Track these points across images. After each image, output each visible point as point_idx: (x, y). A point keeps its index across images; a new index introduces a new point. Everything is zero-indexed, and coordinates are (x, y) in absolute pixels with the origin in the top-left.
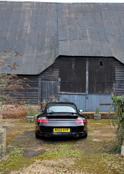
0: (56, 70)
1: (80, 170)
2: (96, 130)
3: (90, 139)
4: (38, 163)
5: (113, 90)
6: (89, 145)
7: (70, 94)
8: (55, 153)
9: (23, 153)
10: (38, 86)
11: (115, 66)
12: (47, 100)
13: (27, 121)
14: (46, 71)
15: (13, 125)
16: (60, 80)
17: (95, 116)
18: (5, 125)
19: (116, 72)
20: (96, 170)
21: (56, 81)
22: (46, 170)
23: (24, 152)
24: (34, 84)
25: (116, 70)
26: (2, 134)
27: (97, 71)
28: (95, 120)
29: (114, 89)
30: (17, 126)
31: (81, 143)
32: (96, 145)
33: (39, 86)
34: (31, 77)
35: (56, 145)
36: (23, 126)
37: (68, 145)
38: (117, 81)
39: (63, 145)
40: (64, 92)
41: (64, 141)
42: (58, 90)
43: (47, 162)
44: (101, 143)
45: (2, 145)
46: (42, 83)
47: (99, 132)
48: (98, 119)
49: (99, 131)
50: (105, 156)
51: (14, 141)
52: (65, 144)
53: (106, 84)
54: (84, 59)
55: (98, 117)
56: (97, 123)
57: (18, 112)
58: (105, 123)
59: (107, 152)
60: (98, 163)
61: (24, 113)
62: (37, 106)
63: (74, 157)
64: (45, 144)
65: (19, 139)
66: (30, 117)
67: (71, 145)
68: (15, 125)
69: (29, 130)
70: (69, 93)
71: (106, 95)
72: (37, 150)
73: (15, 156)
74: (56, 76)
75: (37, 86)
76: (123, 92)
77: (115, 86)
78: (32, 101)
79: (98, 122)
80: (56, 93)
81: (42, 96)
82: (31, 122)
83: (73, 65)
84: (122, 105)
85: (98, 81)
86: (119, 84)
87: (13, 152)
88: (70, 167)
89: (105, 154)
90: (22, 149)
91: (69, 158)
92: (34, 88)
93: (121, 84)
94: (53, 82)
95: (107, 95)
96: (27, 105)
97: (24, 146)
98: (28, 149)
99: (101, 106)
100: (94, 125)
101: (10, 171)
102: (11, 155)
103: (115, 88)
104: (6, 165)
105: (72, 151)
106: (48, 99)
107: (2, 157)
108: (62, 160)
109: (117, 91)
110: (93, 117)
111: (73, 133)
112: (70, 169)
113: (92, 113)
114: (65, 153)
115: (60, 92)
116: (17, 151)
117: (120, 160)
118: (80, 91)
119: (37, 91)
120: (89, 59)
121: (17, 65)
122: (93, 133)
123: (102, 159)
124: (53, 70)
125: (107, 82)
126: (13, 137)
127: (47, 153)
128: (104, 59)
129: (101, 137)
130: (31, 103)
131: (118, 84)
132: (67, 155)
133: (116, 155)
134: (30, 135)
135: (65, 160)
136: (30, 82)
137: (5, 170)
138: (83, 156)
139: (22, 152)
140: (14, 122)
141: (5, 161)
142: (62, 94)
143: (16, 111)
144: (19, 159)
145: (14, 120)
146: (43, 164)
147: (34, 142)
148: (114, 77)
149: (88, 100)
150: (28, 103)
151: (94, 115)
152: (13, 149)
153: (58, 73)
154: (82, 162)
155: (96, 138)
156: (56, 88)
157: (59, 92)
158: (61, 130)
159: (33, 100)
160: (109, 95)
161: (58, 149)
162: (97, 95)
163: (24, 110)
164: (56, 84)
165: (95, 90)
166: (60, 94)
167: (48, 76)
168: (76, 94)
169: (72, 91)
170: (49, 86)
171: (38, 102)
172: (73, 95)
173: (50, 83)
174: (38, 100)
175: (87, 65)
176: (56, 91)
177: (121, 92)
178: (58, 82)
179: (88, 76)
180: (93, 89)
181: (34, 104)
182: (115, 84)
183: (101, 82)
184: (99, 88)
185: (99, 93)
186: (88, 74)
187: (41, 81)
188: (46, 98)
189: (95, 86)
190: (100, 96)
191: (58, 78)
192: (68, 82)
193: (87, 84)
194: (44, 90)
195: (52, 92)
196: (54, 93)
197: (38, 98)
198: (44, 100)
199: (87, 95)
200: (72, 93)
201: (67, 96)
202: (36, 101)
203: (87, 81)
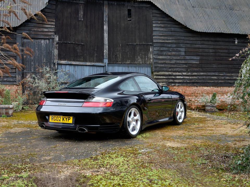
0: (50, 20)
5: (151, 59)
7: (76, 64)
8: (116, 182)
11: (153, 18)
12: (34, 76)
14: (30, 22)
16: (57, 39)
19: (154, 29)
21: (51, 40)
25: (154, 25)
27: (123, 25)
29: (151, 57)
31: (149, 153)
38: (156, 44)
39: (115, 160)
40: (65, 60)
42: (55, 58)
46: (23, 44)
52: (117, 157)
53: (138, 48)
54: (101, 3)
62: (15, 87)
64: (71, 160)
66: (7, 106)
69: (13, 130)
71: (139, 67)
72: (62, 176)
74: (51, 32)
76: (165, 62)
77: (153, 52)
78: (5, 78)
80: (50, 62)
82: (7, 116)
83: (81, 13)
85: (124, 42)
86: (159, 48)
90: (24, 175)
92: (8, 52)
93: (162, 49)
94: (45, 43)
95: (140, 67)
97: (24, 166)
103: (152, 55)
106: (35, 73)
109: (155, 61)
115: (58, 60)
118: (93, 59)
120: (108, 4)
124: (43, 21)
125: (139, 45)
128: (134, 5)
130: (2, 82)
131: (157, 48)
134: (22, 140)
142: (62, 64)
148: (152, 36)
153: (53, 26)
156: (49, 54)
157: (56, 61)
159: (7, 75)
160: (142, 67)
161: (112, 171)
162: (123, 67)
164: (51, 45)
165: (120, 57)
166: (58, 64)
167: (35, 30)
168: (87, 65)
169: (80, 60)
170: (37, 50)
171: (16, 80)
172: (82, 67)
173: (40, 43)
174: (16, 75)
175: (106, 14)
176: (51, 58)
177: (162, 62)
178: (55, 43)
179: (107, 32)
180: (116, 55)
181: (9, 82)
182: (152, 48)
183: (130, 44)
184: (126, 54)
185: (127, 63)
186: (107, 31)
187: (22, 40)
188: (32, 73)
189: (119, 51)
190: (129, 68)
191: (53, 36)
192: (72, 44)
193: (106, 47)
194: (28, 57)
195: (44, 61)
196: (47, 63)
197: (16, 72)
198: (27, 76)
199: (105, 66)
200: (79, 63)
201: (72, 68)
202: (12, 78)
203: (106, 41)
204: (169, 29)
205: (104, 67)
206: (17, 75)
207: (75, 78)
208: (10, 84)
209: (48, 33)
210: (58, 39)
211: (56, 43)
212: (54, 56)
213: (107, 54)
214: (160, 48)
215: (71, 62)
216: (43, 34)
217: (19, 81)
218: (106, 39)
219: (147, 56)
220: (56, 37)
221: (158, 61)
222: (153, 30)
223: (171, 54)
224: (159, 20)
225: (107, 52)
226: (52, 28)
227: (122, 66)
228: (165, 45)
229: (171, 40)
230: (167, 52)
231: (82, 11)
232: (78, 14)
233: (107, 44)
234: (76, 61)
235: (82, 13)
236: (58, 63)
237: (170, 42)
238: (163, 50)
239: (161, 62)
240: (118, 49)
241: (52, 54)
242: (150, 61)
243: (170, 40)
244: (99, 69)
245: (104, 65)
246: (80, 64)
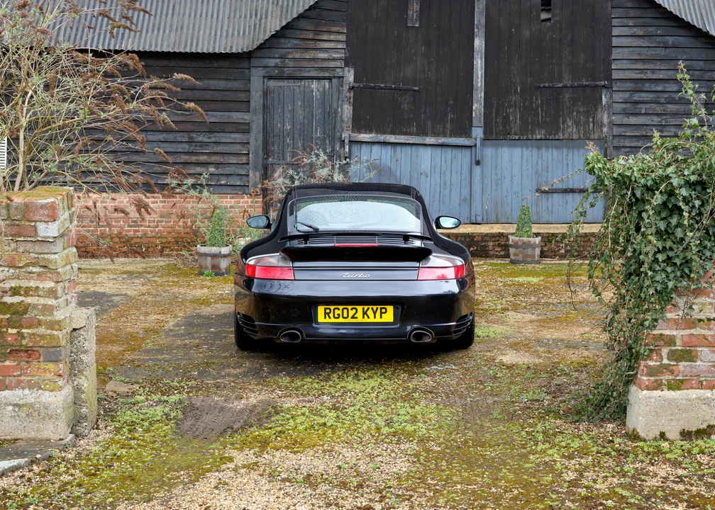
0: (334, 29)
1: (437, 502)
2: (516, 308)
3: (489, 354)
4: (244, 467)
5: (602, 125)
6: (482, 383)
7: (397, 141)
8: (322, 421)
9: (174, 418)
10: (249, 107)
11: (614, 10)
12: (291, 172)
13: (201, 267)
14: (283, 36)
15: (133, 289)
16: (351, 78)
17: (512, 246)
18: (97, 289)
19: (615, 42)
20: (511, 499)
21: (334, 81)
22: (278, 497)
23: (181, 416)
24: (233, 96)
25: (615, 31)
26: (74, 334)
27: (527, 34)
28: (513, 262)
29: (605, 121)
30: (154, 292)
31: (443, 373)
32: (511, 383)
33: (253, 104)
34: (215, 65)
35: (327, 379)
36: (182, 290)
37: (386, 381)
38: (618, 84)
39: (361, 382)
40: (371, 132)
41: (367, 361)
42: (345, 125)
43: (283, 459)
44: (536, 370)
45: (76, 383)
46: (266, 93)
47: (531, 322)
48: (529, 259)
49: (529, 317)
50: (555, 435)
51: (136, 363)
52: (370, 377)
53: (567, 96)
55: (529, 251)
56: (521, 279)
57: (157, 227)
58: (558, 279)
59: (561, 412)
60: (520, 467)
61: (188, 230)
62: (246, 199)
63: (409, 436)
64: (277, 378)
65: (160, 351)
66: (214, 250)
67: (400, 382)
68: (144, 289)
69: (209, 309)
70: (392, 139)
71: (568, 147)
72: (240, 405)
73: (137, 435)
74: (334, 59)
75: (245, 105)
76: (644, 133)
77: (610, 106)
78: (222, 178)
79: (528, 274)
80: (332, 140)
81: (267, 152)
82: (217, 274)
83: (414, 8)
84: (637, 200)
85: (529, 79)
86: (627, 95)
87: (129, 413)
88: (390, 487)
89: (553, 423)
90: (174, 398)
91: (389, 443)
92: (231, 114)
93: (636, 97)
94: (321, 89)
95: (573, 148)
96: (201, 192)
97: (182, 384)
98: (198, 400)
99: (544, 201)
100: (510, 286)
101: (111, 503)
102: (121, 428)
103: (608, 113)
104: (94, 475)
105: (404, 410)
106: (296, 166)
107: (77, 436)
108: (354, 454)
109: (616, 131)
110: (506, 247)
111: (409, 328)
112: (388, 495)
113: (501, 231)
114: (370, 420)
115: (353, 132)
116: (151, 411)
117: (622, 454)
118: (444, 127)
119: (244, 128)
121: (145, 12)
122: (503, 323)
123: (539, 448)
124: (318, 32)
125: (572, 87)
126: (132, 342)
127: (288, 419)
129: (539, 342)
130: (216, 186)
131: (621, 95)
132: (378, 429)
133: (602, 430)
134: (212, 333)
135: (368, 451)
136: (213, 88)
137: (91, 498)
138: (451, 434)
139: (173, 415)
140: (139, 275)
141: (92, 457)
142: (361, 143)
143: (147, 224)
144: (156, 445)
145: (137, 264)
146: (264, 471)
147: (229, 366)
148: (608, 62)
149: (482, 171)
150: (201, 185)
151: (510, 242)
152: (130, 400)
153: (340, 46)
154: (444, 463)
155: (516, 346)
156: (331, 116)
157: (345, 135)
158: (352, 313)
159: (228, 170)
160: (579, 149)
161: (338, 402)
162: (525, 150)
163: (183, 217)
164: (334, 95)
165: (516, 122)
166: (351, 142)
167: (297, 57)
168: (427, 143)
169: (408, 130)
170: (301, 106)
171: (248, 182)
172: (414, 147)
173: (307, 90)
174: (248, 172)
175: (481, 7)
176: (335, 127)
177: (636, 134)
178: (344, 88)
179: (483, 56)
180: (504, 117)
181: (233, 188)
182: (608, 96)
183: (544, 87)
184: (533, 113)
185: (534, 137)
186: (483, 51)
187: (264, 83)
188: (287, 164)
189: (516, 106)
190: (540, 152)
191: (340, 69)
192: (389, 89)
193: (479, 96)
194: (279, 125)
195: (316, 134)
196: (325, 139)
197: (248, 164)
198: (276, 172)
199: (475, 146)
200: (407, 140)
201: (387, 153)
202: (239, 177)
203: (479, 80)
204: (658, 40)
205: (473, 148)
206: (250, 171)
207: (396, 176)
208: (234, 192)
209: (327, 63)
210: (353, 77)
211: (348, 87)
212: (342, 121)
213: (480, 114)
214: (631, 94)
215: (385, 136)
216: (316, 66)
217: (255, 185)
218: (480, 73)
219: (593, 118)
220: (349, 72)
221: (624, 130)
222: (613, 45)
223: (664, 111)
224: (632, 15)
225: (480, 110)
226: (339, 50)
227: (522, 147)
228: (647, 86)
229: (663, 72)
230: (652, 105)
231: (417, 3)
232: (407, 12)
233: (481, 86)
234: (398, 135)
235: (415, 6)
236: (352, 139)
237: (661, 77)
238: (641, 99)
239: (633, 134)
240: (511, 100)
241: (336, 116)
242: (602, 131)
243: (659, 72)
244: (460, 154)
245: (473, 145)
246: (408, 142)
